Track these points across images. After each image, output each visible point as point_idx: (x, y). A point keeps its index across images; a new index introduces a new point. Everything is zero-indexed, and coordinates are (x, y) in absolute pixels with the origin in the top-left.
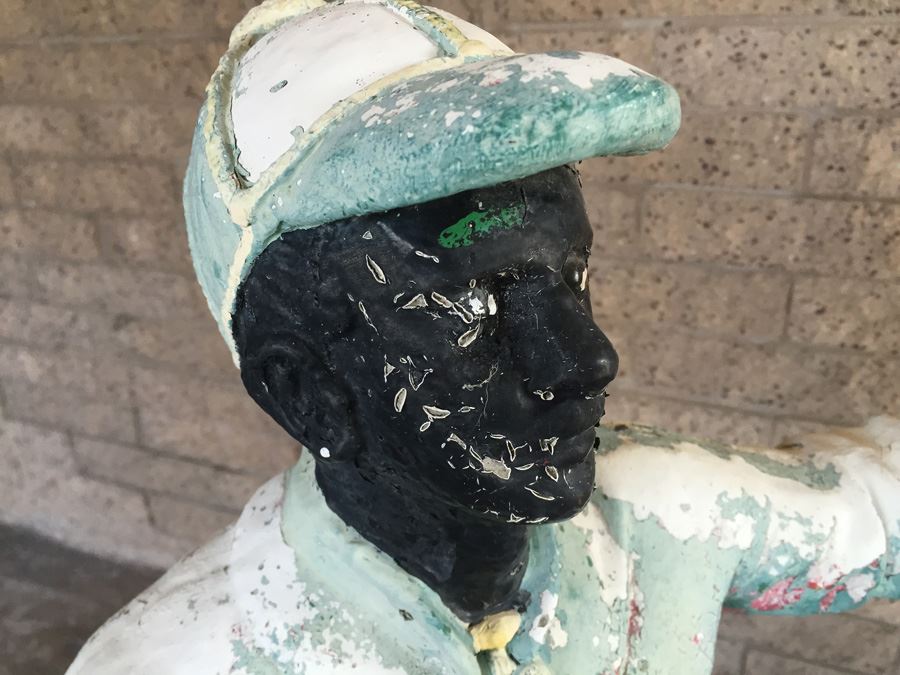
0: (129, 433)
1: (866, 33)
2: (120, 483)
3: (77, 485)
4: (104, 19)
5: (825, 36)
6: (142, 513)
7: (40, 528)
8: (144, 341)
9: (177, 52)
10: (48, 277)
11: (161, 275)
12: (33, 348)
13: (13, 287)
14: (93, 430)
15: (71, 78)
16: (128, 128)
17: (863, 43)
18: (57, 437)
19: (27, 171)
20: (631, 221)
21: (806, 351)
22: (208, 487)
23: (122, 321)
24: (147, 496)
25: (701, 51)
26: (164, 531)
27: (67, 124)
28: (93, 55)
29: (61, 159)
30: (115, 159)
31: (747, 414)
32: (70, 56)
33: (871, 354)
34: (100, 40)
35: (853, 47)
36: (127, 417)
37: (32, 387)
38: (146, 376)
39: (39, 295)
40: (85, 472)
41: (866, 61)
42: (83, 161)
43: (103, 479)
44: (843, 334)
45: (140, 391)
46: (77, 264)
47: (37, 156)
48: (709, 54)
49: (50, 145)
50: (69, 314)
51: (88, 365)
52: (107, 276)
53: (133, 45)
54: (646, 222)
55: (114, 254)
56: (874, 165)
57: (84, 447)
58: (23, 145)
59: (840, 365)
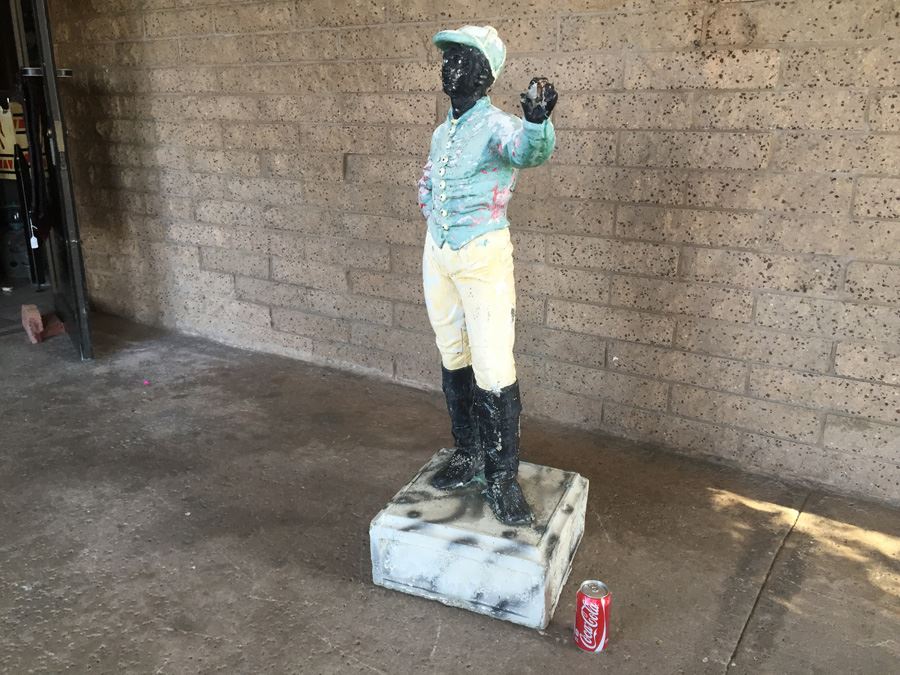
0: (266, 272)
1: (570, 59)
2: (258, 302)
3: (235, 306)
4: (274, 54)
5: (556, 60)
6: (268, 321)
7: (211, 337)
8: (278, 218)
9: (306, 69)
10: (234, 186)
11: (289, 182)
12: (222, 226)
13: (216, 193)
14: (247, 272)
15: (256, 82)
16: (280, 107)
17: (569, 63)
18: (227, 278)
19: (230, 130)
21: (560, 199)
22: (302, 301)
23: (269, 207)
24: (271, 308)
25: (513, 67)
26: (278, 330)
27: (252, 105)
28: (267, 71)
29: (247, 123)
30: (273, 122)
31: (538, 233)
32: (257, 72)
33: (583, 200)
34: (270, 64)
35: (565, 65)
36: (265, 263)
37: (218, 249)
38: (277, 238)
39: (228, 196)
40: (240, 298)
41: (570, 70)
42: (258, 123)
43: (250, 301)
44: (571, 192)
45: (273, 248)
46: (249, 178)
47: (236, 122)
48: (517, 69)
49: (243, 116)
50: (242, 205)
51: (249, 235)
52: (263, 184)
53: (287, 66)
55: (268, 172)
56: (576, 114)
57: (241, 282)
58: (230, 116)
59: (572, 207)
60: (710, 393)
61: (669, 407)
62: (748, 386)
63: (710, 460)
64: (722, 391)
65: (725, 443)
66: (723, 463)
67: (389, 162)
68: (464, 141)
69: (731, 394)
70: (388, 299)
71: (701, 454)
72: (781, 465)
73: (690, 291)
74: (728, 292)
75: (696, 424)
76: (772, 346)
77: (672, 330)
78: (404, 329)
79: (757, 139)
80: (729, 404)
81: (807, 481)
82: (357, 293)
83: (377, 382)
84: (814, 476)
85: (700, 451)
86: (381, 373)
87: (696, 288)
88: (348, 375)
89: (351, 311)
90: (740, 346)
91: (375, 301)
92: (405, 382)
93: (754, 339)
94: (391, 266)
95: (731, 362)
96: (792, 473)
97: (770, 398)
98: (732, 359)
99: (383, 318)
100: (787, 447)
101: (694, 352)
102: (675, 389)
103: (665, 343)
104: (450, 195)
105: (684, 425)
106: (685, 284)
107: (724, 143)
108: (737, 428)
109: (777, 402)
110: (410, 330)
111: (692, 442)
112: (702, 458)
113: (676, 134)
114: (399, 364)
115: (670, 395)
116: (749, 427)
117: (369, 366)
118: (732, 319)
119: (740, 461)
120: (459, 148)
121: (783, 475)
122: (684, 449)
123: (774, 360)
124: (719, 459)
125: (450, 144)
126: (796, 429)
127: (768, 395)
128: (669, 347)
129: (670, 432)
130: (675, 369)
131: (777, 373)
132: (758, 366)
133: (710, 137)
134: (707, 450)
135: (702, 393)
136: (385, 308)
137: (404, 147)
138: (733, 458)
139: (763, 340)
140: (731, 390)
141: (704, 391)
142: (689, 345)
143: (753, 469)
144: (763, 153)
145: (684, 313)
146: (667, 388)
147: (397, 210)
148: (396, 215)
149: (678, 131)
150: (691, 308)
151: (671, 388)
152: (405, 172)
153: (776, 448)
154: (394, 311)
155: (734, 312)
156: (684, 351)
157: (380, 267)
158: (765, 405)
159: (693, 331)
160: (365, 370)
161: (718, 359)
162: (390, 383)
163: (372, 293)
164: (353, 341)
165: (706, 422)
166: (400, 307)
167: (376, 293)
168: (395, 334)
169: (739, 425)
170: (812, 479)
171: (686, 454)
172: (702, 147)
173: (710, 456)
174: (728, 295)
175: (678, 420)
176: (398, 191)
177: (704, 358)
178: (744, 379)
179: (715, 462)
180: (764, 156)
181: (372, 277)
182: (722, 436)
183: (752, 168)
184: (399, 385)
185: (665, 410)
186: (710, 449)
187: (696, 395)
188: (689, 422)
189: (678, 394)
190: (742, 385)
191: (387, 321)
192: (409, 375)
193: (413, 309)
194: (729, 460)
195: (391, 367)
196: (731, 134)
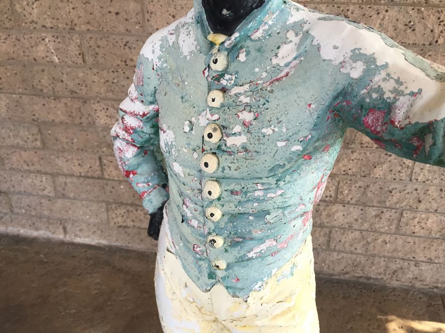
20: (140, 17)
54: (147, 16)
60: (364, 233)
61: (328, 245)
62: (398, 227)
63: (361, 280)
64: (375, 231)
65: (374, 268)
66: (371, 281)
67: (20, 36)
68: (256, 90)
69: (382, 233)
70: (46, 174)
71: (354, 276)
72: (416, 278)
73: (355, 156)
74: (390, 156)
75: (350, 255)
76: (422, 197)
77: (334, 187)
78: (68, 198)
79: (437, 14)
80: (380, 241)
81: (437, 287)
82: (11, 169)
83: (48, 243)
84: (441, 283)
85: (352, 274)
86: (50, 235)
87: (360, 154)
88: (18, 240)
89: (7, 185)
90: (394, 198)
91: (32, 175)
92: (78, 240)
93: (407, 191)
94: (43, 143)
95: (385, 210)
96: (425, 283)
97: (416, 234)
98: (385, 208)
99: (44, 190)
100: (424, 267)
101: (352, 204)
102: (333, 232)
103: (327, 199)
104: (231, 208)
105: (340, 257)
106: (350, 151)
107: (400, 17)
108: (384, 257)
109: (420, 237)
110: (75, 199)
111: (345, 267)
112: (355, 279)
113: (351, 8)
114: (69, 227)
115: (330, 237)
116: (395, 254)
117: (37, 229)
118: (390, 177)
119: (385, 279)
120: (248, 107)
121: (418, 285)
122: (339, 274)
123: (422, 207)
124: (369, 278)
125: (217, 95)
126: (433, 255)
127: (414, 233)
128: (331, 202)
129: (327, 262)
130: (335, 218)
131: (423, 216)
132: (409, 212)
133: (387, 11)
134: (358, 273)
135: (357, 234)
136: (45, 182)
137: (35, 19)
138: (379, 277)
139: (415, 192)
140: (383, 230)
141: (359, 232)
142: (349, 199)
143: (395, 284)
144: (441, 28)
145: (347, 174)
146: (327, 232)
147: (39, 87)
148: (39, 93)
149: (354, 4)
150: (354, 170)
151: (331, 232)
152: (41, 48)
153: (415, 268)
154: (54, 182)
155: (393, 173)
156: (344, 203)
157: (30, 145)
158: (410, 239)
159: (353, 188)
160: (34, 234)
161: (374, 208)
162: (62, 243)
163: (29, 168)
164: (16, 210)
165: (358, 254)
166: (61, 179)
167: (32, 168)
168: (60, 203)
169: (386, 254)
170: (439, 285)
171: (342, 277)
172: (379, 21)
173: (361, 277)
174: (389, 159)
175: (335, 254)
176: (36, 68)
177: (361, 207)
178: (395, 222)
179: (366, 281)
180: (442, 32)
181: (23, 153)
182: (373, 263)
183: (427, 43)
184: (73, 244)
185: (324, 247)
186: (361, 272)
187: (353, 235)
188: (344, 255)
189: (336, 235)
190: (393, 227)
191: (49, 191)
192: (81, 235)
193: (75, 180)
194: (376, 279)
195: (61, 230)
196: (410, 8)
